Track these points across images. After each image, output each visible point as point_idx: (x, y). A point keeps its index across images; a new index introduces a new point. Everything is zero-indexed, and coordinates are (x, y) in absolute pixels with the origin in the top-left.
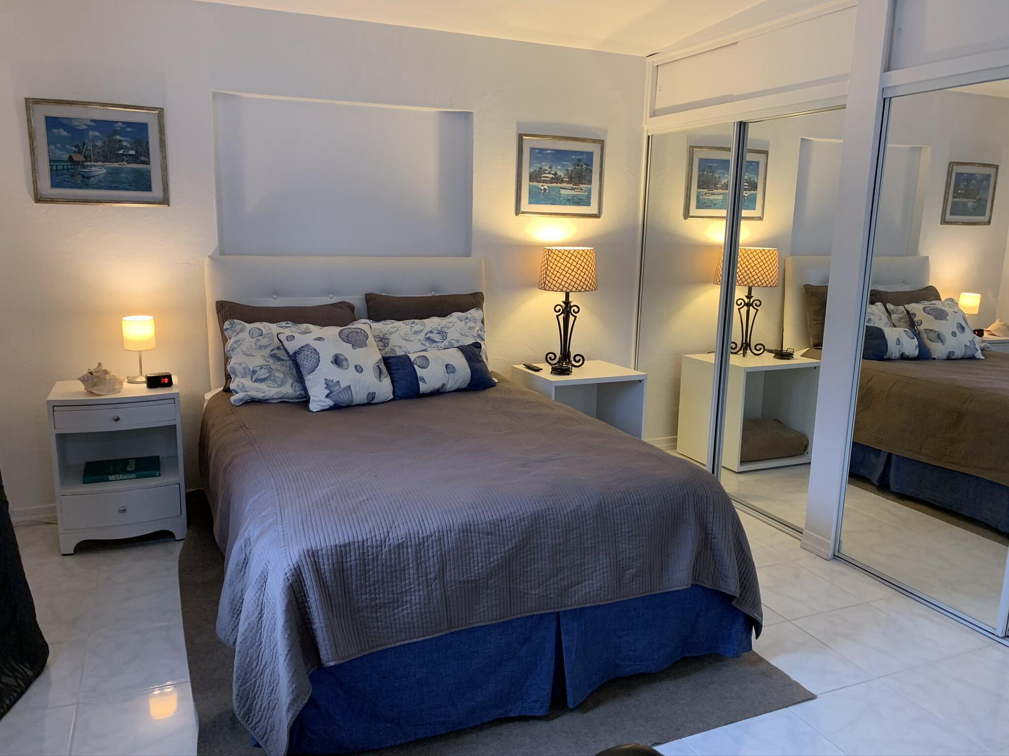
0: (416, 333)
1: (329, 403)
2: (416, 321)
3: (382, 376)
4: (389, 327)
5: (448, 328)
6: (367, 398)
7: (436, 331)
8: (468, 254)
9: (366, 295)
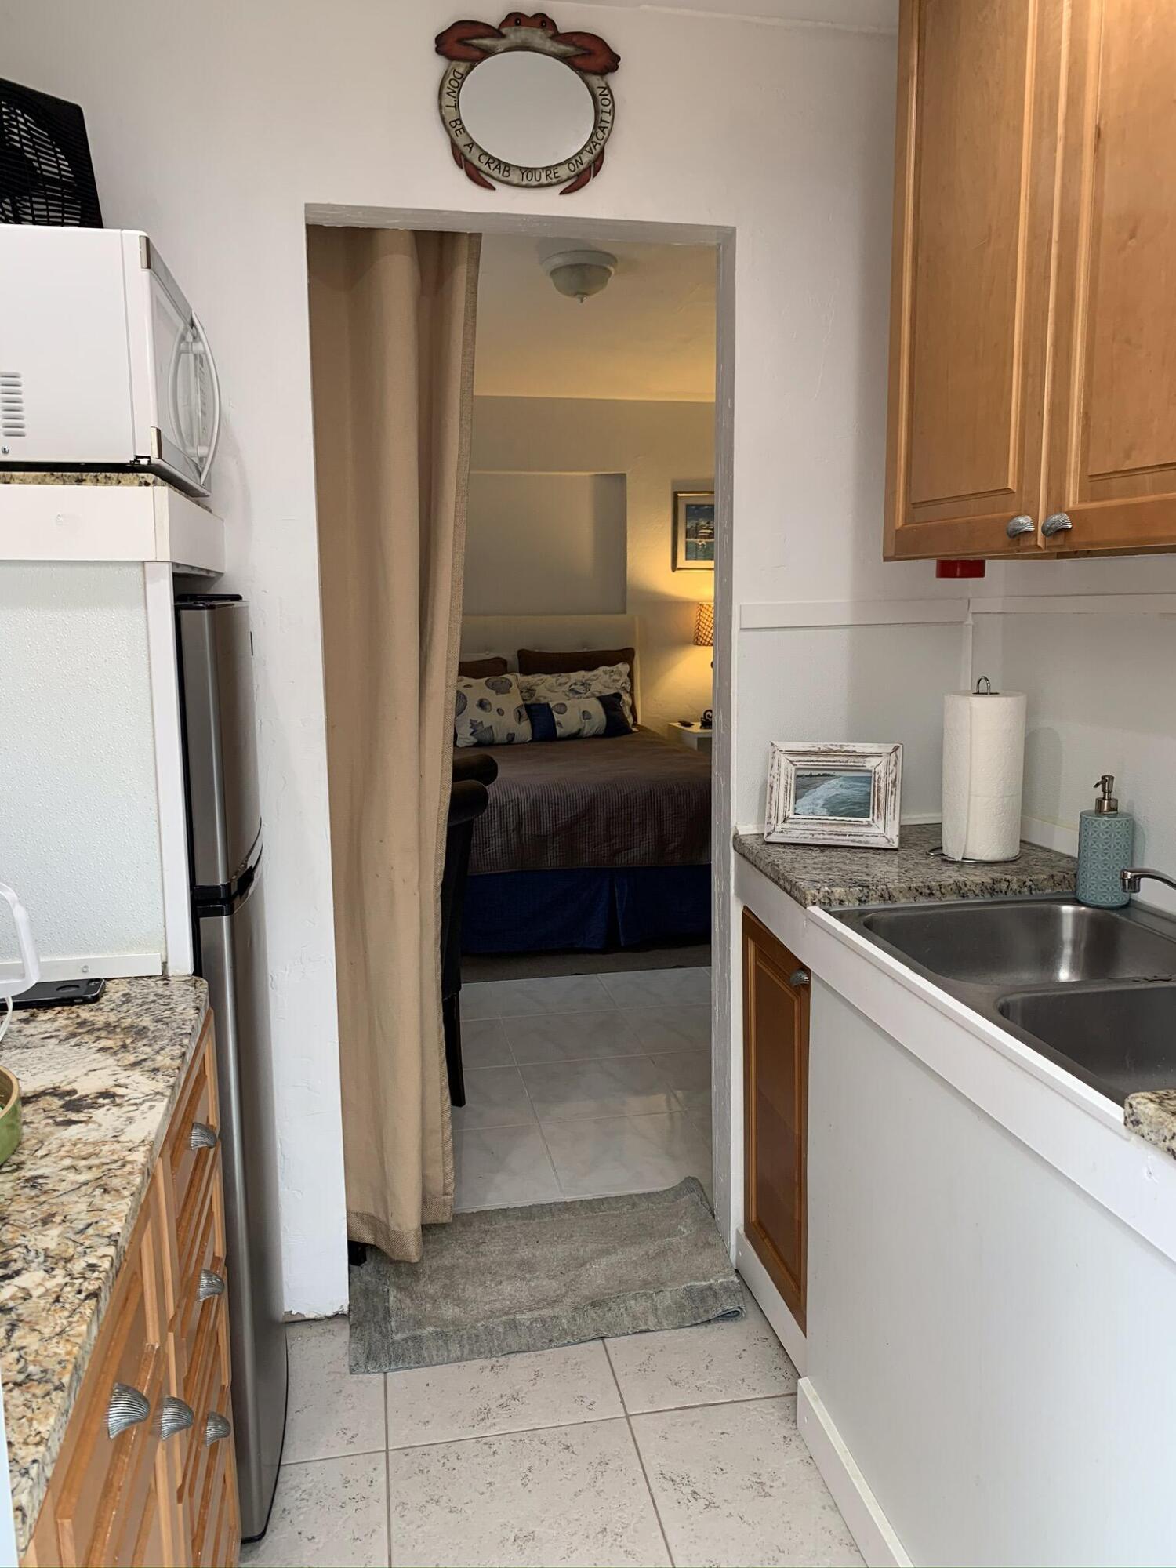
0: (560, 685)
1: (473, 740)
2: (562, 674)
3: (521, 720)
4: (536, 679)
5: (592, 680)
6: (507, 738)
7: (580, 684)
8: (624, 612)
9: (519, 651)
